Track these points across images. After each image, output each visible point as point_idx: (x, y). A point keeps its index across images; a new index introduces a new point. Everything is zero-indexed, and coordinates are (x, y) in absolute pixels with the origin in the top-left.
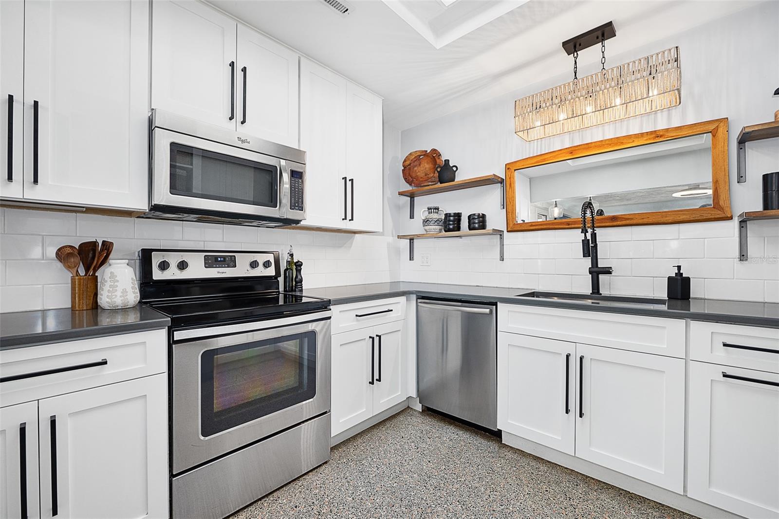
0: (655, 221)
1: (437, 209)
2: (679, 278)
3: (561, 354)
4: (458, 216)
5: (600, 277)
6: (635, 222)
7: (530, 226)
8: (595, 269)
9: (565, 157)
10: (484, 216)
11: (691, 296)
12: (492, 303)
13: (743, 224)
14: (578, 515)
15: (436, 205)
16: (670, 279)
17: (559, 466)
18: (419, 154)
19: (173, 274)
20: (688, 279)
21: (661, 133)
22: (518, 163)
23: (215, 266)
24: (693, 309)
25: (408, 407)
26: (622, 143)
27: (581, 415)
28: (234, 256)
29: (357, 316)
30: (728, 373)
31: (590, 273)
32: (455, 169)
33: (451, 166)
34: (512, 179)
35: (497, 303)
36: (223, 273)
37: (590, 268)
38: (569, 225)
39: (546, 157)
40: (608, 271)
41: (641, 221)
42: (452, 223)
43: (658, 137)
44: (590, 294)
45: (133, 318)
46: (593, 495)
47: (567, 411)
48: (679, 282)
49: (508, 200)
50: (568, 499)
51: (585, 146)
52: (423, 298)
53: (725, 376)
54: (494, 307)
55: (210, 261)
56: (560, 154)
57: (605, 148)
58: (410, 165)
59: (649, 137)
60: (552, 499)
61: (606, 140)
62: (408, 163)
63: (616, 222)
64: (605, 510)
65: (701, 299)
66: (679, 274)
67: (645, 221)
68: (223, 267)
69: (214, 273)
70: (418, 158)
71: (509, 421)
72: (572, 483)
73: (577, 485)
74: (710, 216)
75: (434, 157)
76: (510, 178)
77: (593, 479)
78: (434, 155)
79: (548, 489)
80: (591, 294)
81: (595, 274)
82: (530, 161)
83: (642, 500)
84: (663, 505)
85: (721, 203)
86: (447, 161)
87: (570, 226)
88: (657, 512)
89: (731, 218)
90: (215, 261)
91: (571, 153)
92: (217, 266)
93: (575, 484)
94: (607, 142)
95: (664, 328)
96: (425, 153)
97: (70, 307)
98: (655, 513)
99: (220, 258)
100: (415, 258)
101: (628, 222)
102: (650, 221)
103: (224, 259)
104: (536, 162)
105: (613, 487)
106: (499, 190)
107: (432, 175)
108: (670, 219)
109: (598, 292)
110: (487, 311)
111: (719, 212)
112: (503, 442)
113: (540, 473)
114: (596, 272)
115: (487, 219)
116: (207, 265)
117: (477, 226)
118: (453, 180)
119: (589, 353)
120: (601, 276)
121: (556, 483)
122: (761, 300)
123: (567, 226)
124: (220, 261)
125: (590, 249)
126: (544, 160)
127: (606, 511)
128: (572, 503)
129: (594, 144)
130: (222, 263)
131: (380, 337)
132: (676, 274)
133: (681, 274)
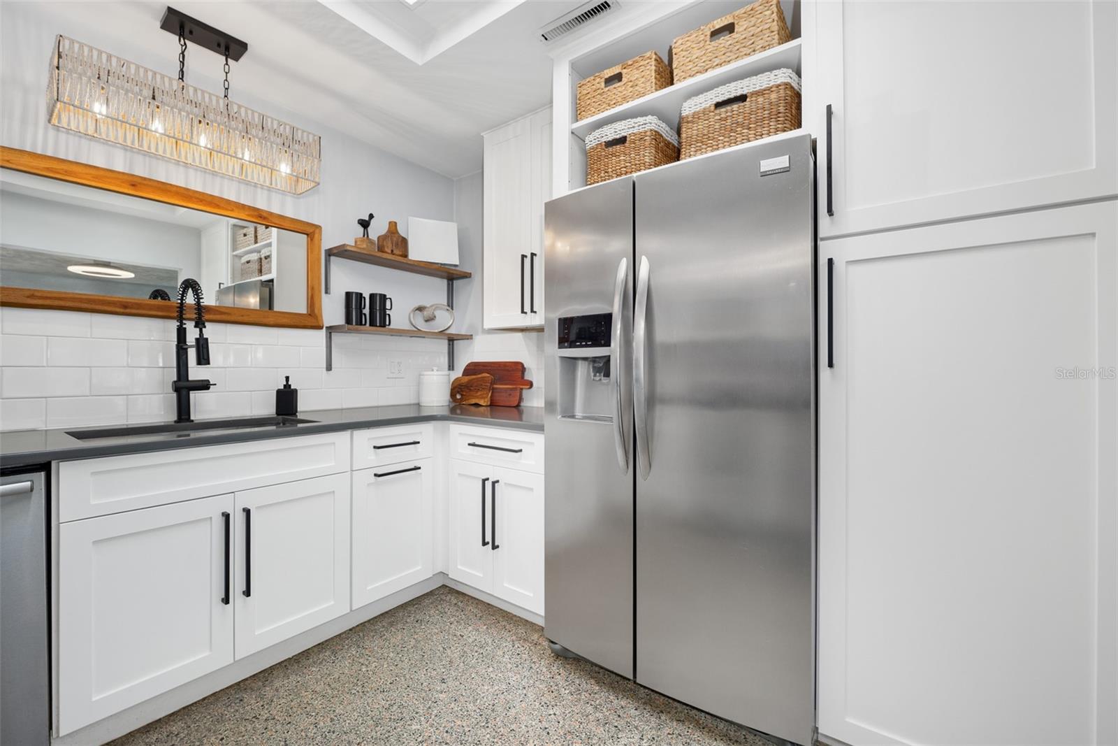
2: (287, 390)
5: (191, 394)
6: (232, 318)
7: (28, 297)
8: (183, 384)
9: (117, 186)
11: (298, 410)
12: (42, 466)
13: (330, 335)
14: (285, 720)
16: (278, 392)
17: (192, 705)
20: (296, 391)
21: (264, 215)
31: (176, 389)
35: (49, 464)
37: (175, 382)
39: (74, 168)
40: (203, 386)
41: (240, 319)
43: (261, 217)
44: (173, 423)
46: (269, 692)
47: (227, 599)
48: (287, 395)
50: (254, 720)
53: (375, 476)
56: (108, 178)
57: (193, 203)
59: (251, 213)
60: (240, 738)
64: (296, 690)
66: (287, 386)
72: (233, 705)
73: (241, 700)
74: (307, 324)
77: (246, 679)
79: (220, 737)
80: (175, 422)
81: (183, 391)
82: (43, 164)
83: (306, 654)
84: (322, 643)
85: (314, 312)
87: (128, 311)
88: (325, 652)
89: (320, 328)
91: (133, 185)
93: (238, 701)
95: (333, 443)
98: (326, 654)
104: (48, 169)
105: (272, 668)
109: (188, 419)
111: (314, 321)
113: (182, 735)
114: (185, 388)
121: (218, 722)
122: (340, 407)
123: (122, 310)
126: (67, 172)
127: (299, 690)
128: (264, 718)
132: (285, 386)
133: (290, 386)
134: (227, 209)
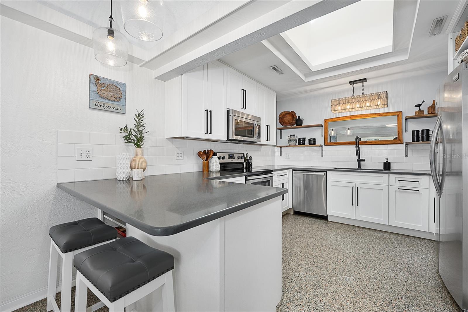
0: (379, 143)
1: (294, 135)
2: (387, 162)
3: (350, 187)
4: (304, 139)
6: (372, 143)
9: (348, 119)
10: (315, 139)
11: (391, 167)
12: (325, 171)
13: (407, 145)
15: (294, 134)
16: (384, 163)
17: (349, 225)
18: (286, 113)
20: (390, 163)
21: (382, 114)
22: (329, 120)
24: (391, 171)
25: (287, 213)
26: (368, 116)
27: (357, 206)
29: (278, 176)
30: (400, 188)
31: (357, 161)
32: (302, 120)
33: (301, 119)
34: (327, 126)
35: (326, 171)
36: (232, 160)
37: (357, 159)
38: (349, 144)
40: (364, 160)
41: (375, 143)
42: (302, 142)
43: (380, 115)
45: (218, 175)
47: (353, 205)
48: (387, 164)
49: (325, 133)
51: (356, 116)
52: (295, 170)
53: (399, 189)
54: (326, 173)
56: (346, 118)
58: (282, 117)
59: (378, 115)
61: (363, 114)
62: (281, 116)
63: (366, 143)
65: (394, 169)
66: (387, 161)
67: (376, 143)
70: (285, 114)
71: (332, 211)
74: (396, 143)
75: (293, 115)
76: (326, 125)
78: (293, 114)
80: (358, 167)
81: (359, 162)
82: (334, 120)
85: (400, 138)
86: (299, 117)
89: (403, 143)
91: (350, 118)
94: (363, 115)
95: (383, 177)
96: (288, 113)
97: (202, 171)
100: (282, 155)
101: (370, 143)
102: (378, 143)
106: (321, 129)
107: (292, 122)
108: (384, 143)
110: (323, 174)
111: (399, 141)
112: (328, 220)
114: (360, 161)
115: (316, 140)
117: (312, 143)
118: (302, 125)
119: (359, 186)
120: (361, 162)
125: (358, 153)
126: (340, 119)
129: (358, 116)
131: (284, 184)
132: (386, 161)
133: (388, 161)
134: (371, 116)
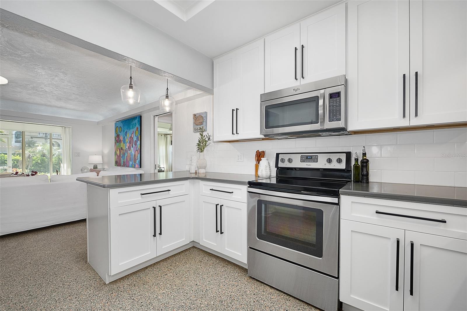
19: (287, 165)
23: (306, 161)
28: (317, 155)
36: (309, 165)
55: (304, 159)
68: (310, 162)
69: (305, 165)
90: (306, 159)
92: (307, 161)
99: (309, 157)
103: (312, 157)
116: (302, 161)
124: (309, 158)
130: (310, 159)
